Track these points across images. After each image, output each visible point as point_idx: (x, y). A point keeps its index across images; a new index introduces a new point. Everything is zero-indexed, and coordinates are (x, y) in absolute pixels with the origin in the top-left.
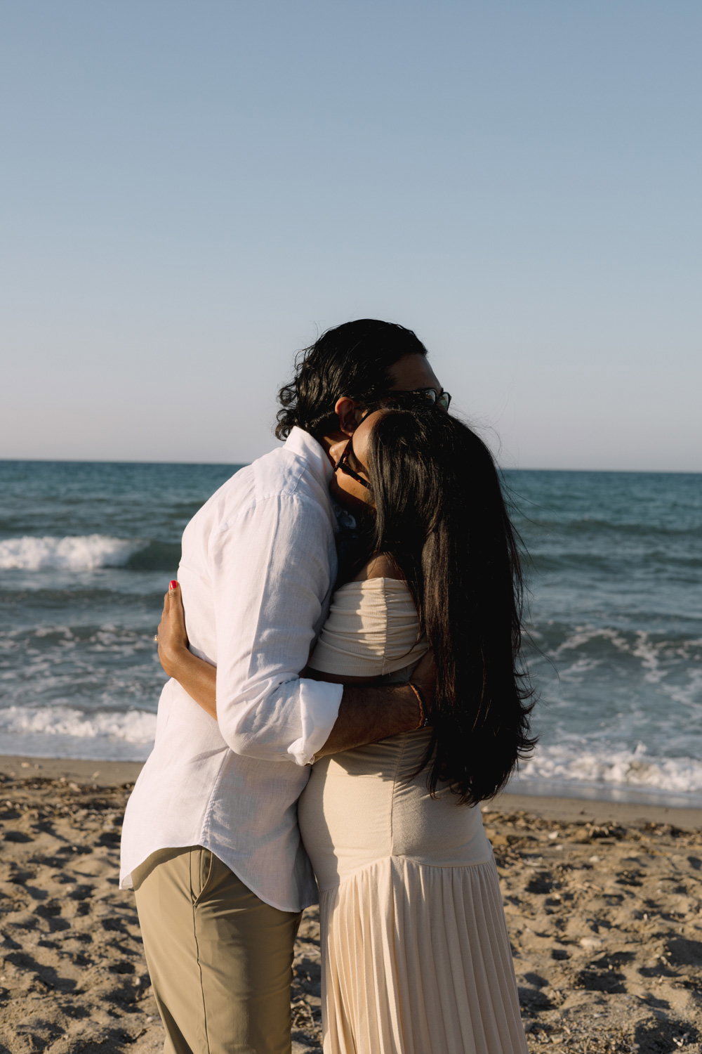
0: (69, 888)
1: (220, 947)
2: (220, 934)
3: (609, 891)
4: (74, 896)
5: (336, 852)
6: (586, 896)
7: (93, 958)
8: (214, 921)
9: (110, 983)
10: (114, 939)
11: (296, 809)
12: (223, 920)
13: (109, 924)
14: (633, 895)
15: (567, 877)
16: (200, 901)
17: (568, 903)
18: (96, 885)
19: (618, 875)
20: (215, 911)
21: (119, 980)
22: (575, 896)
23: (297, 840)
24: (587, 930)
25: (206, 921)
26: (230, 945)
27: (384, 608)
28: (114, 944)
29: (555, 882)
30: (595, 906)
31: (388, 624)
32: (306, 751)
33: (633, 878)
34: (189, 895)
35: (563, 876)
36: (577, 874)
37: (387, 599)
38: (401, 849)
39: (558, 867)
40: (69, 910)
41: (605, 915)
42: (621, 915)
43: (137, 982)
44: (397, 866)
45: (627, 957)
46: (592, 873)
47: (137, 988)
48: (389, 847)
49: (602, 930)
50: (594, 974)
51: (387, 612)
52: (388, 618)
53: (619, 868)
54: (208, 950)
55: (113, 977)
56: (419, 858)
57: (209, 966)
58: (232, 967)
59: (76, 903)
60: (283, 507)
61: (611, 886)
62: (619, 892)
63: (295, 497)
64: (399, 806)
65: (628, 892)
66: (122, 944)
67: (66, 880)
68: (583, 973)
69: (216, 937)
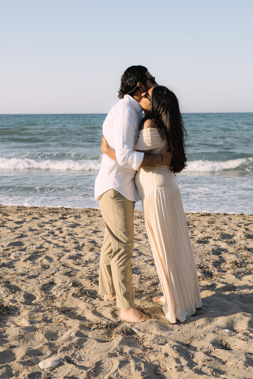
0: (55, 228)
1: (118, 208)
2: (118, 205)
3: (205, 225)
4: (58, 230)
5: (143, 188)
6: (199, 226)
7: (67, 241)
8: (116, 203)
9: (74, 245)
10: (72, 237)
11: (134, 179)
12: (118, 202)
13: (69, 235)
14: (212, 226)
15: (194, 223)
16: (113, 198)
17: (194, 228)
18: (63, 227)
19: (208, 222)
20: (116, 200)
21: (76, 245)
22: (196, 226)
23: (135, 185)
24: (199, 233)
25: (114, 203)
26: (120, 208)
27: (150, 135)
28: (72, 238)
29: (191, 224)
30: (202, 228)
31: (151, 138)
32: (136, 167)
33: (212, 222)
34: (110, 197)
35: (193, 222)
36: (197, 222)
37: (151, 133)
38: (159, 186)
39: (191, 220)
40: (57, 233)
41: (204, 230)
42: (209, 230)
43: (81, 245)
44: (158, 190)
45: (210, 238)
46: (201, 221)
47: (81, 247)
48: (156, 186)
49: (203, 233)
50: (201, 241)
51: (151, 136)
52: (151, 137)
53: (209, 220)
54: (115, 209)
55: (74, 244)
56: (163, 188)
57: (115, 212)
58: (121, 212)
59: (59, 231)
60: (124, 112)
61: (206, 224)
62: (208, 225)
63: (127, 109)
64: (158, 177)
65: (211, 225)
66: (74, 239)
67: (54, 226)
68: (198, 240)
69: (117, 206)
